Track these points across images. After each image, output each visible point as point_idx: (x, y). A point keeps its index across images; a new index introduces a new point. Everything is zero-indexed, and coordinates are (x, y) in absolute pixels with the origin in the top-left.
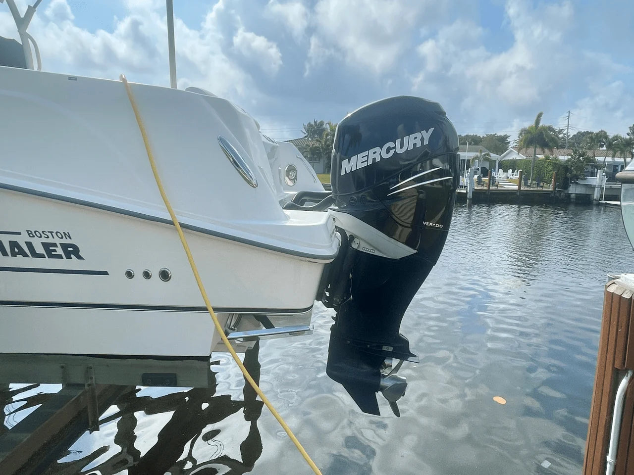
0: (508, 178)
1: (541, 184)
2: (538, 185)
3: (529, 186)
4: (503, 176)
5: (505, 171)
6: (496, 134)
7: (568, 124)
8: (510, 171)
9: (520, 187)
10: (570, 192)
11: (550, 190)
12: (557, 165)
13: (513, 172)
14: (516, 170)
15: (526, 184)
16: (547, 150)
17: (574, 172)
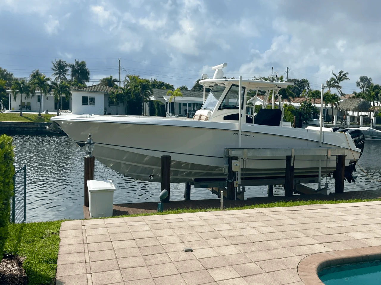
12: (294, 111)
16: (286, 100)
17: (306, 116)
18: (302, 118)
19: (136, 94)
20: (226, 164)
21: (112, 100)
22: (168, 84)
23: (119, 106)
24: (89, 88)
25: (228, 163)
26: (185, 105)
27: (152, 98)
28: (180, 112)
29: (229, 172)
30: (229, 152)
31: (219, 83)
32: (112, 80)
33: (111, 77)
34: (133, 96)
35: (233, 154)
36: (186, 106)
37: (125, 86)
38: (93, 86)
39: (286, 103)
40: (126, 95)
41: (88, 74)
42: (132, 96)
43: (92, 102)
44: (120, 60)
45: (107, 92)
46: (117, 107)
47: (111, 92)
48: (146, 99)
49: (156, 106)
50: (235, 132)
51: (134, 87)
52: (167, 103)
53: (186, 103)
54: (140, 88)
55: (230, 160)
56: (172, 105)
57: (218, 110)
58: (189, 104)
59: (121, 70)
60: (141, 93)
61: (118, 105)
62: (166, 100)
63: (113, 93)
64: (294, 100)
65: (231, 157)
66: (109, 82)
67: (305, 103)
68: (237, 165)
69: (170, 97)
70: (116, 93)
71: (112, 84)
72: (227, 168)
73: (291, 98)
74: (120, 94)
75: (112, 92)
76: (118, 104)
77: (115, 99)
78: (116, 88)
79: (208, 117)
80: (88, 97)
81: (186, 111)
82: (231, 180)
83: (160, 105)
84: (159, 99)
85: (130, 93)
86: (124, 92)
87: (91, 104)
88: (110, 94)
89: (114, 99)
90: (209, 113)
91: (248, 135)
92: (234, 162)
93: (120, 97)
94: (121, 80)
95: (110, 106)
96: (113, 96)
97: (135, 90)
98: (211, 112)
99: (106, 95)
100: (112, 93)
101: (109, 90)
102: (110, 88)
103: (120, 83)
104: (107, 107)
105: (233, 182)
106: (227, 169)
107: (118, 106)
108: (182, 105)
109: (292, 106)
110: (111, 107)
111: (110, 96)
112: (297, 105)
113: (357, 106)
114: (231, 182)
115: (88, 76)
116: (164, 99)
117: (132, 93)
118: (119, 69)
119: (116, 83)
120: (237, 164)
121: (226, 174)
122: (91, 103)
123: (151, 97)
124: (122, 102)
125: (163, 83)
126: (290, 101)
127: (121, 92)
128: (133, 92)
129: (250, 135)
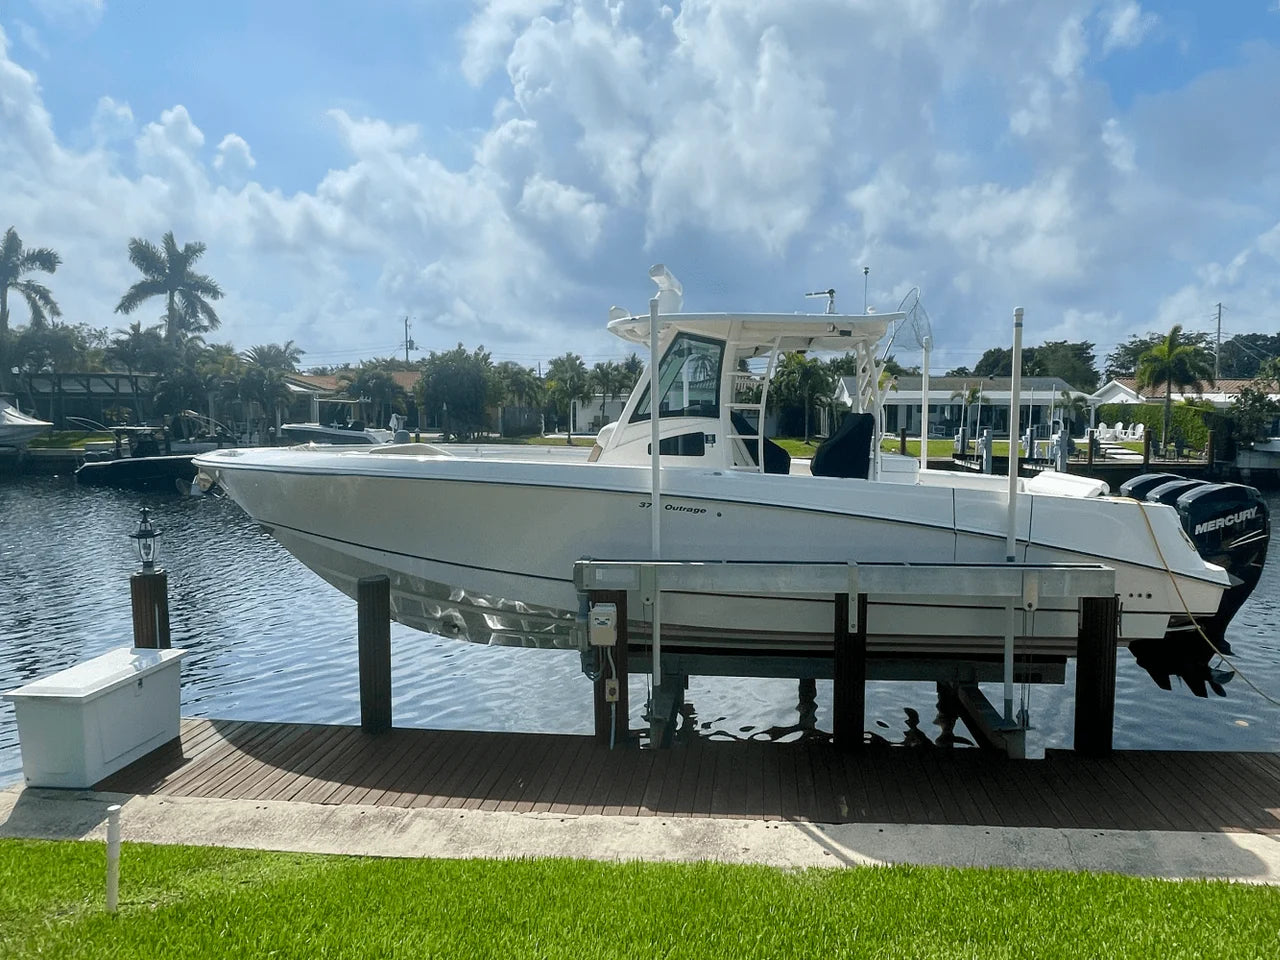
0: (1116, 438)
1: (1185, 452)
2: (1180, 455)
3: (1164, 457)
4: (1108, 436)
5: (1110, 425)
6: (1065, 342)
7: (1219, 328)
8: (1120, 425)
9: (1147, 458)
10: (1239, 466)
11: (1202, 462)
12: (1213, 417)
13: (1125, 427)
14: (1131, 426)
15: (1156, 454)
16: (1188, 388)
17: (1246, 430)
18: (1235, 435)
30: (586, 572)
39: (1190, 395)
57: (630, 423)
64: (1213, 386)
67: (1245, 392)
68: (603, 623)
73: (1205, 383)
91: (697, 511)
108: (914, 410)
109: (1208, 403)
112: (1223, 401)
120: (602, 619)
126: (1199, 390)
129: (703, 511)
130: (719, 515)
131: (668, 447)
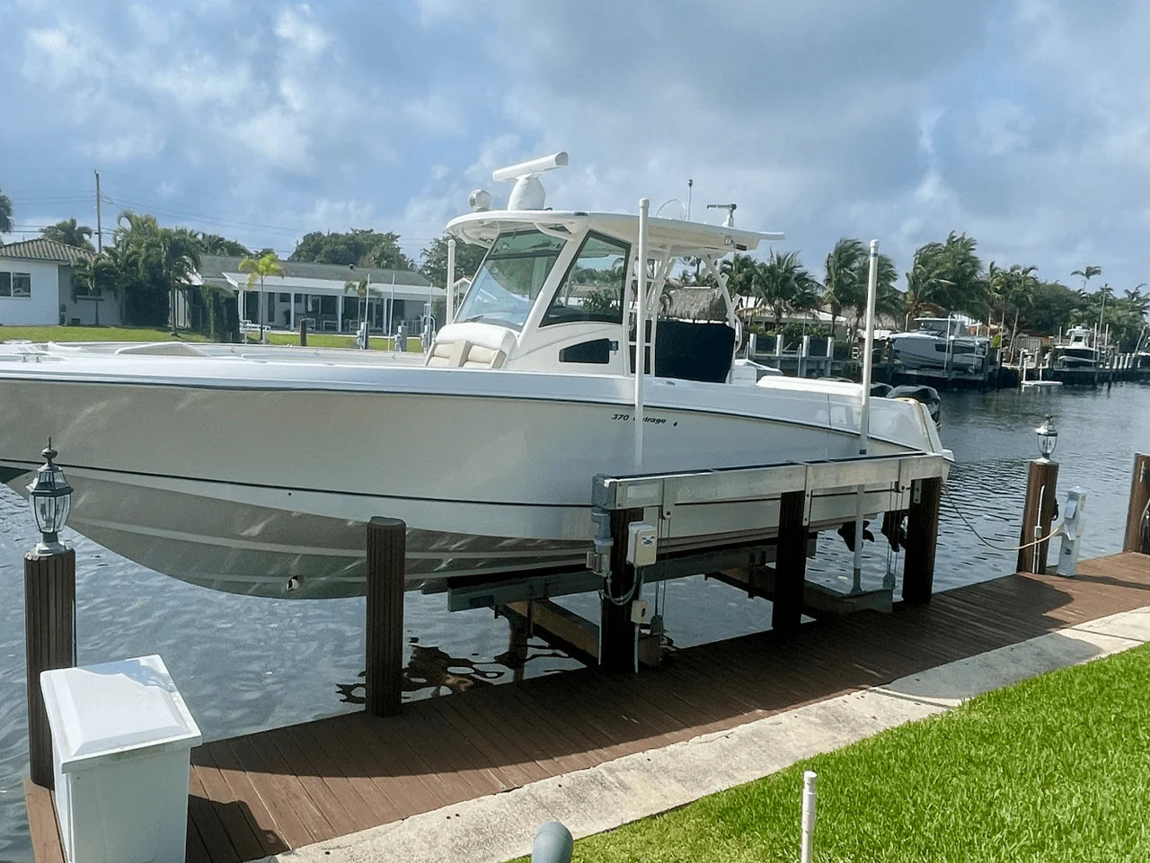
19: (153, 268)
20: (605, 538)
21: (83, 283)
22: (233, 241)
23: (103, 300)
24: (13, 247)
25: (609, 533)
26: (285, 298)
27: (197, 280)
28: (271, 318)
29: (612, 567)
30: (619, 490)
31: (544, 225)
32: (76, 228)
33: (73, 222)
34: (142, 273)
35: (631, 497)
36: (290, 301)
37: (118, 246)
38: (23, 243)
40: (124, 270)
41: (9, 211)
42: (138, 271)
43: (20, 286)
44: (97, 175)
45: (67, 261)
46: (97, 304)
47: (78, 259)
48: (179, 281)
49: (209, 301)
50: (619, 412)
51: (148, 248)
52: (237, 292)
53: (289, 295)
54: (165, 249)
55: (620, 522)
56: (252, 297)
57: (540, 326)
58: (296, 295)
59: (101, 203)
60: (169, 264)
61: (99, 297)
62: (235, 284)
63: (86, 263)
65: (624, 511)
66: (71, 235)
68: (648, 542)
69: (249, 276)
70: (93, 265)
71: (77, 239)
72: (609, 552)
74: (105, 265)
75: (81, 260)
76: (99, 294)
77: (91, 281)
78: (90, 249)
79: (507, 352)
80: (9, 274)
81: (287, 314)
82: (622, 598)
83: (222, 297)
84: (213, 282)
85: (135, 263)
86: (116, 261)
87: (19, 294)
88: (76, 267)
89: (88, 280)
90: (509, 335)
91: (659, 421)
92: (634, 528)
93: (105, 277)
94: (102, 230)
95: (75, 300)
96: (86, 271)
97: (148, 256)
98: (515, 333)
99: (64, 268)
100: (82, 264)
101: (73, 255)
102: (74, 249)
103: (100, 238)
104: (69, 303)
105: (629, 605)
106: (606, 559)
107: (99, 300)
108: (277, 298)
110: (78, 301)
111: (77, 272)
113: (707, 306)
114: (624, 605)
115: (8, 217)
116: (230, 281)
117: (140, 264)
118: (96, 198)
119: (86, 237)
120: (648, 538)
121: (604, 575)
122: (19, 291)
123: (192, 277)
124: (111, 287)
125: (222, 239)
127: (106, 259)
128: (145, 261)
129: (664, 421)
130: (675, 424)
131: (574, 354)
